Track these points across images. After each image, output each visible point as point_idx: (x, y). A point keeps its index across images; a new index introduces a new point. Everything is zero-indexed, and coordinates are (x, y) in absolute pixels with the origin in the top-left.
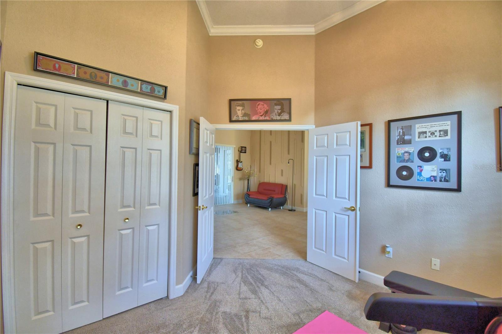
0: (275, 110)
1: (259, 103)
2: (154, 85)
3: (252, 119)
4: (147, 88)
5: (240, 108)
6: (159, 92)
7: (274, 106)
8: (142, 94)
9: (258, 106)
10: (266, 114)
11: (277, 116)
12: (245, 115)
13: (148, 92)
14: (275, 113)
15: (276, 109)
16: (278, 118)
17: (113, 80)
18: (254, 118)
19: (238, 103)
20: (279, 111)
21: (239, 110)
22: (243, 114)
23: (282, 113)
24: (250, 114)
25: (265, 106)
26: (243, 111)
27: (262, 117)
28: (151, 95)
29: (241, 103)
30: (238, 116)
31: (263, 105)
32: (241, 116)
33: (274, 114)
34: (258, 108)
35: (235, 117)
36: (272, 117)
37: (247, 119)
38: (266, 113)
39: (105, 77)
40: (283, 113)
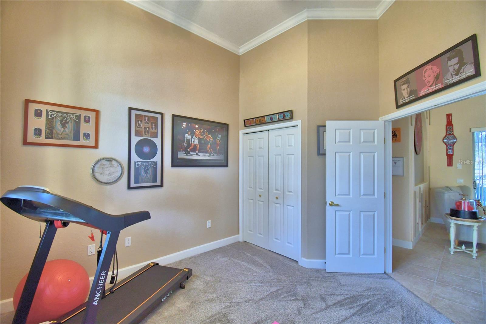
0: (450, 68)
1: (425, 69)
2: (284, 113)
3: (420, 96)
4: (281, 117)
5: (405, 86)
6: (287, 116)
7: (448, 63)
8: (280, 121)
9: (425, 73)
10: (436, 81)
11: (454, 76)
12: (411, 93)
13: (282, 119)
14: (449, 73)
15: (450, 66)
16: (456, 79)
17: (267, 119)
18: (422, 93)
19: (402, 81)
20: (457, 67)
21: (404, 89)
22: (409, 93)
23: (461, 69)
24: (416, 89)
25: (435, 68)
26: (408, 89)
27: (431, 88)
28: (284, 119)
29: (405, 79)
30: (404, 98)
31: (432, 69)
32: (407, 96)
33: (449, 75)
34: (425, 77)
35: (401, 101)
36: (446, 81)
37: (414, 98)
38: (437, 78)
39: (264, 119)
40: (463, 68)
